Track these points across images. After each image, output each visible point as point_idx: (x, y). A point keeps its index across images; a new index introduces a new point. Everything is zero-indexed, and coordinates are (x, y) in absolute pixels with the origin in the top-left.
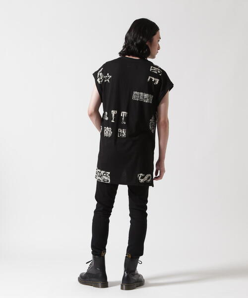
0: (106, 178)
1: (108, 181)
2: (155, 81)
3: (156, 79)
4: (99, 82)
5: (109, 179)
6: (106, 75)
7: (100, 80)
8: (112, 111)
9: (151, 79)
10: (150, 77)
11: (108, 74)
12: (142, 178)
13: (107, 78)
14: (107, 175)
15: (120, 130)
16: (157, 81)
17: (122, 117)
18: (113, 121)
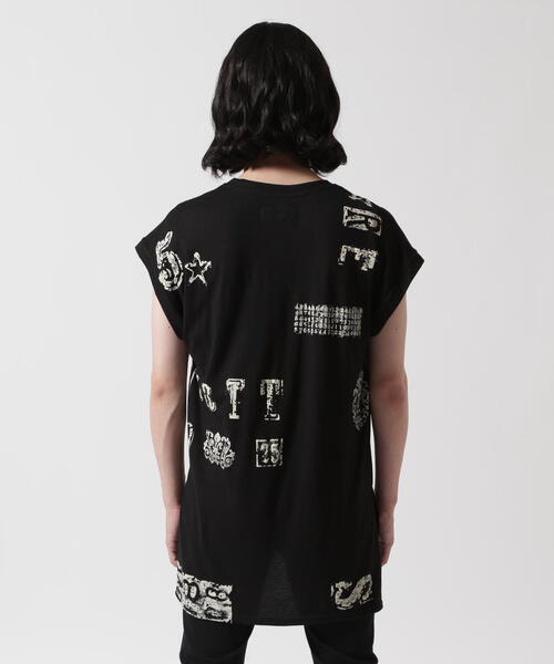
0: (217, 606)
1: (224, 615)
2: (363, 259)
3: (365, 253)
4: (166, 285)
5: (229, 610)
6: (191, 259)
7: (170, 279)
8: (228, 383)
9: (350, 255)
10: (344, 249)
11: (197, 255)
12: (346, 594)
13: (197, 270)
14: (223, 596)
15: (261, 445)
16: (372, 256)
17: (265, 397)
18: (234, 416)
